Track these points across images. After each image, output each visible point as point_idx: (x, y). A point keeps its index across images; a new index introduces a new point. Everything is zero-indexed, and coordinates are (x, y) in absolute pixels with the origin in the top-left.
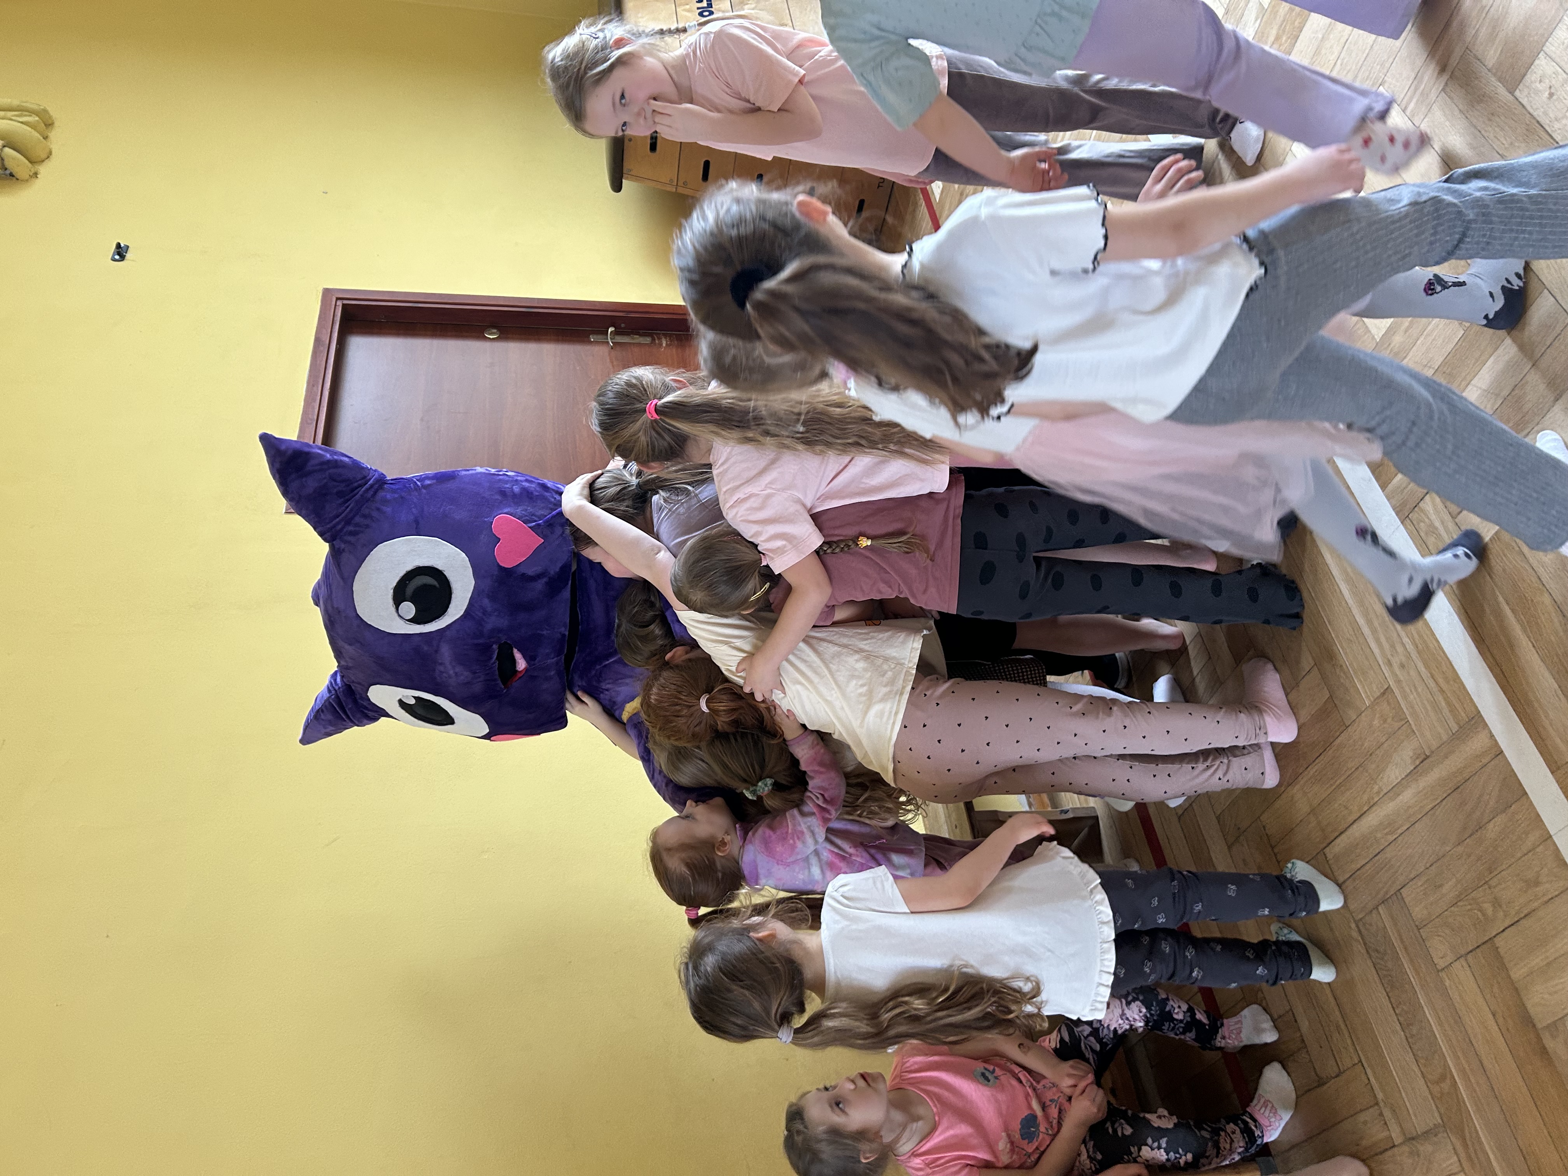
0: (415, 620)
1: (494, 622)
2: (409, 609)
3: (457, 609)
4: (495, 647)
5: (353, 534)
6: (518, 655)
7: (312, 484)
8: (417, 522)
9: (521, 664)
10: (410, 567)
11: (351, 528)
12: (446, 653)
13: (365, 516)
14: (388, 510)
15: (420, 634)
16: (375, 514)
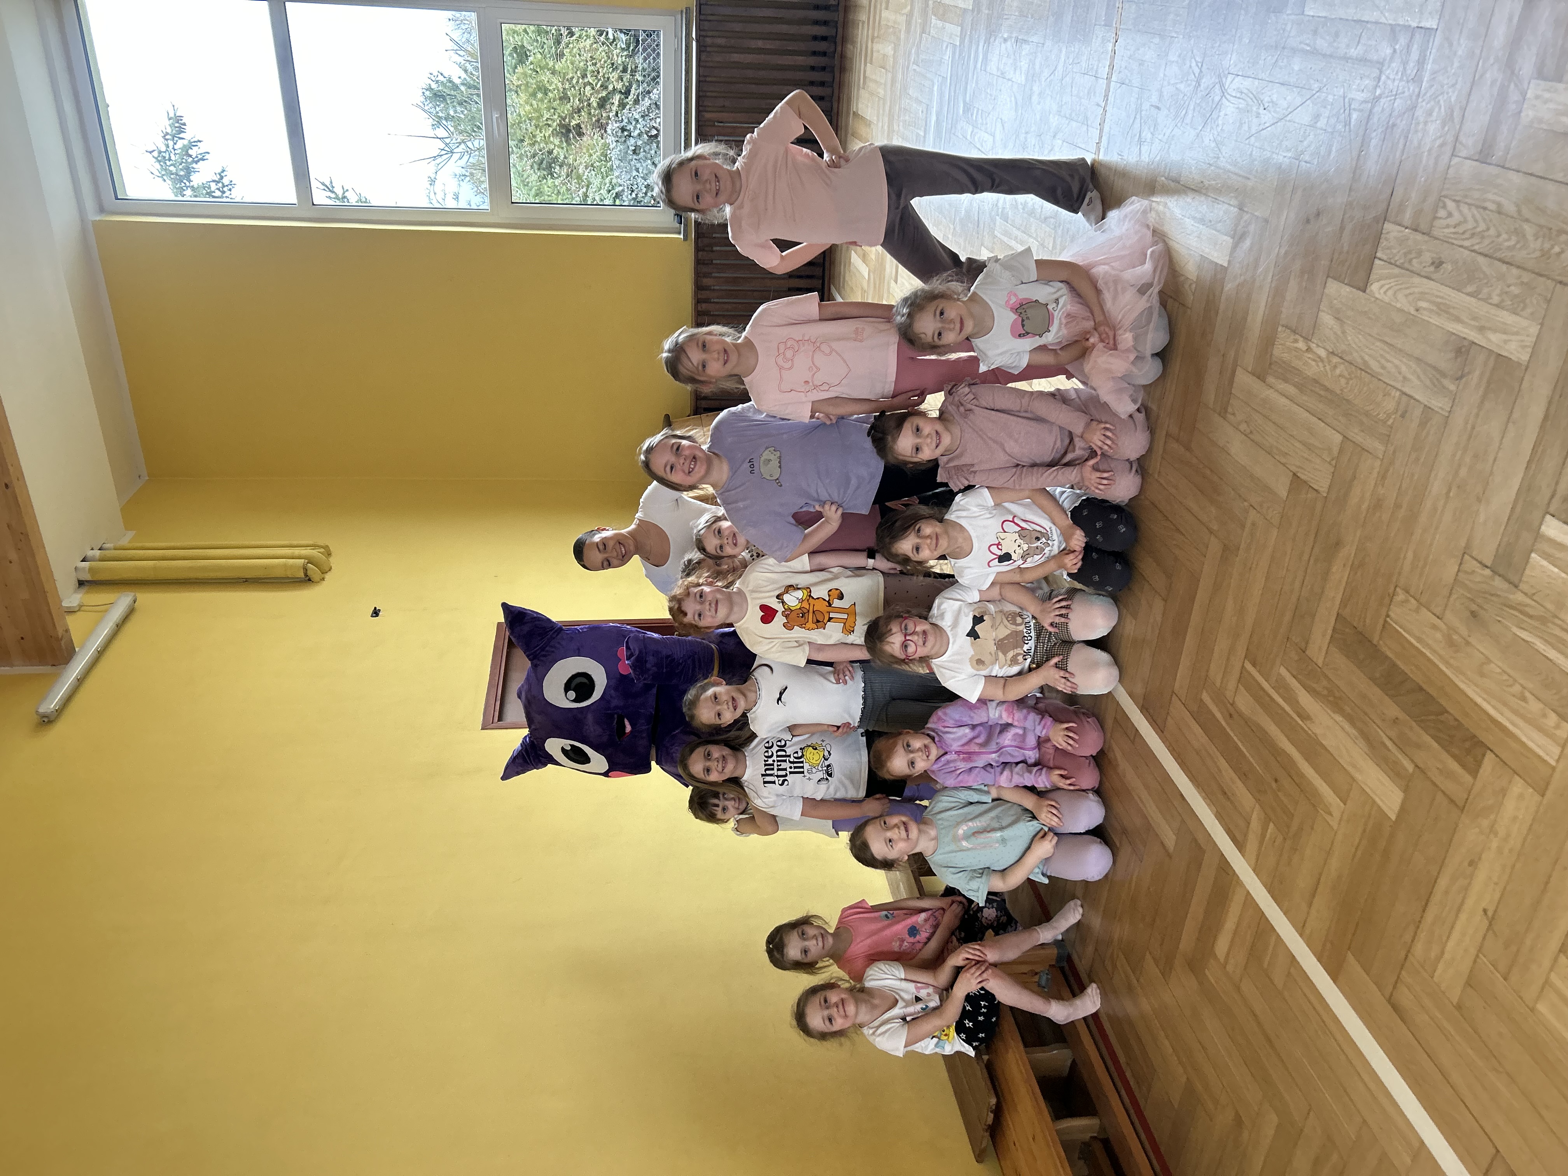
0: (575, 701)
1: (615, 702)
2: (572, 694)
3: (597, 695)
4: (616, 716)
5: (544, 656)
6: (627, 722)
7: (526, 628)
8: (579, 649)
9: (628, 728)
10: (574, 673)
11: (543, 653)
12: (590, 718)
13: (551, 647)
14: (564, 643)
15: (577, 708)
16: (558, 646)
